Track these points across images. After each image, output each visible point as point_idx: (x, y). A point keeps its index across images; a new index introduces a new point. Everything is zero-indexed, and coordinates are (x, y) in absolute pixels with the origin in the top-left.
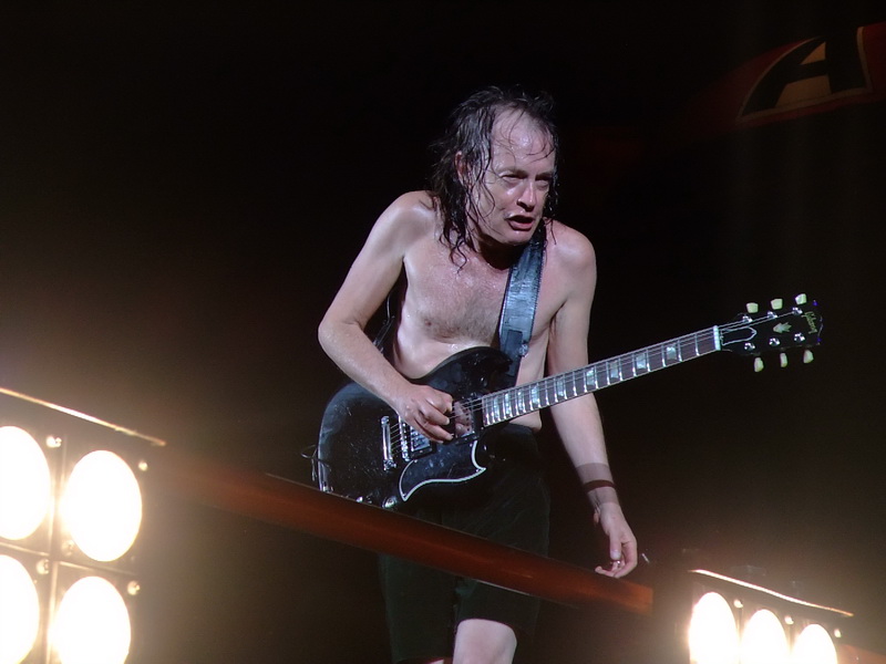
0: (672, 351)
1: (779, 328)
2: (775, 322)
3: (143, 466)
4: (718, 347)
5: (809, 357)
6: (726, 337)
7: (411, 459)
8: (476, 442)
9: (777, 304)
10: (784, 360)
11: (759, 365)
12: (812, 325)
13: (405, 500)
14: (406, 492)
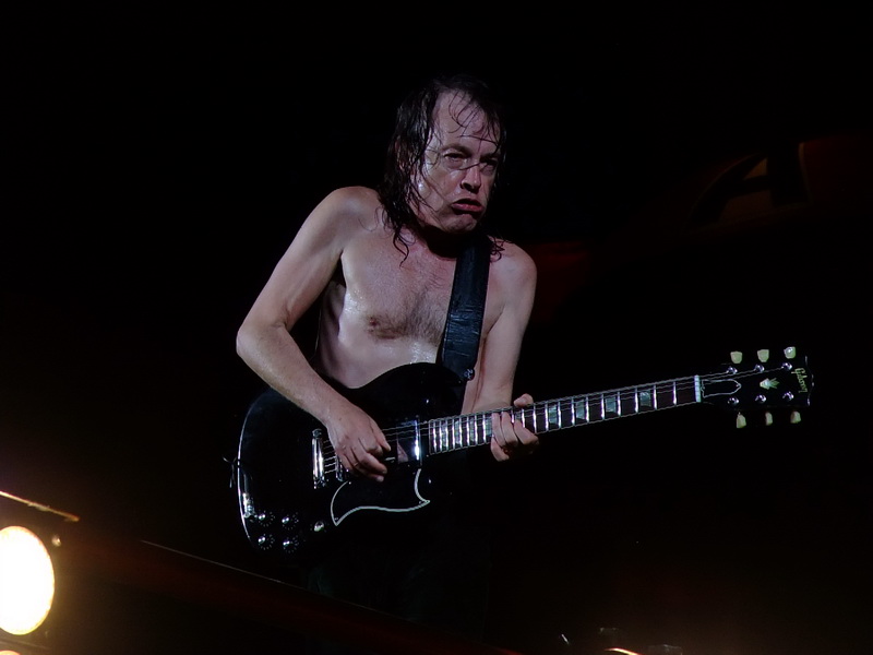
0: (645, 397)
1: (765, 384)
2: (763, 377)
3: (57, 542)
4: (698, 399)
5: (797, 417)
6: (707, 389)
7: (345, 480)
8: (420, 470)
9: (764, 355)
10: (769, 419)
11: (741, 421)
12: (803, 384)
13: (336, 524)
14: (338, 515)
